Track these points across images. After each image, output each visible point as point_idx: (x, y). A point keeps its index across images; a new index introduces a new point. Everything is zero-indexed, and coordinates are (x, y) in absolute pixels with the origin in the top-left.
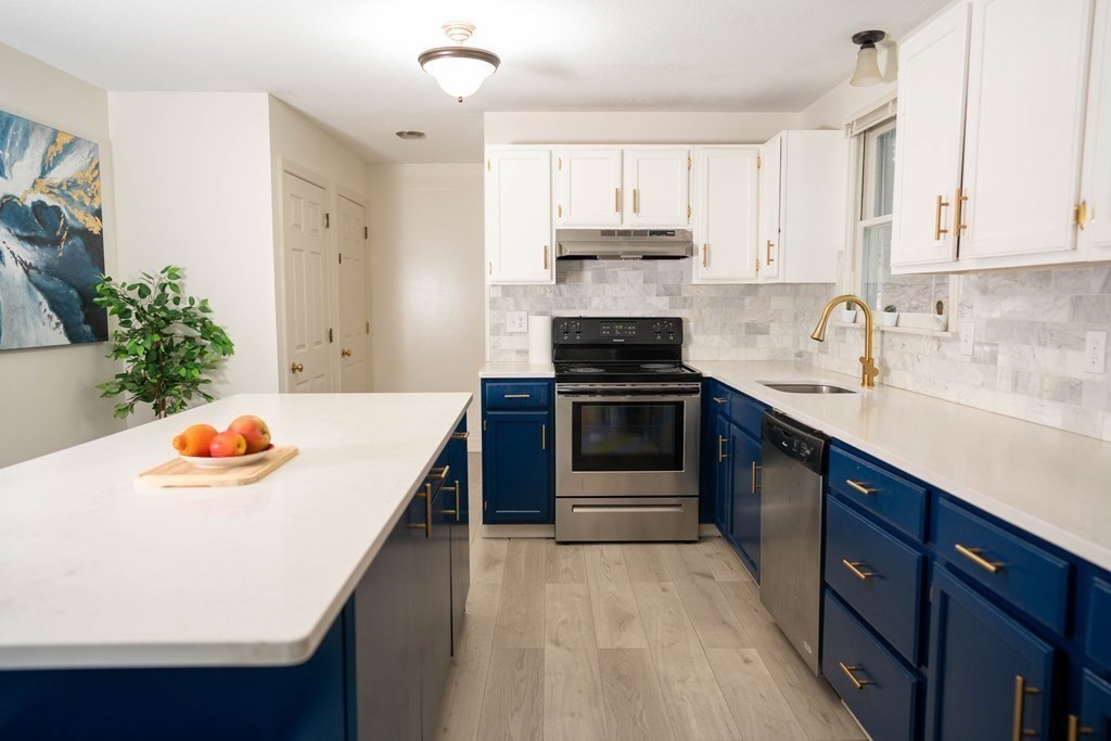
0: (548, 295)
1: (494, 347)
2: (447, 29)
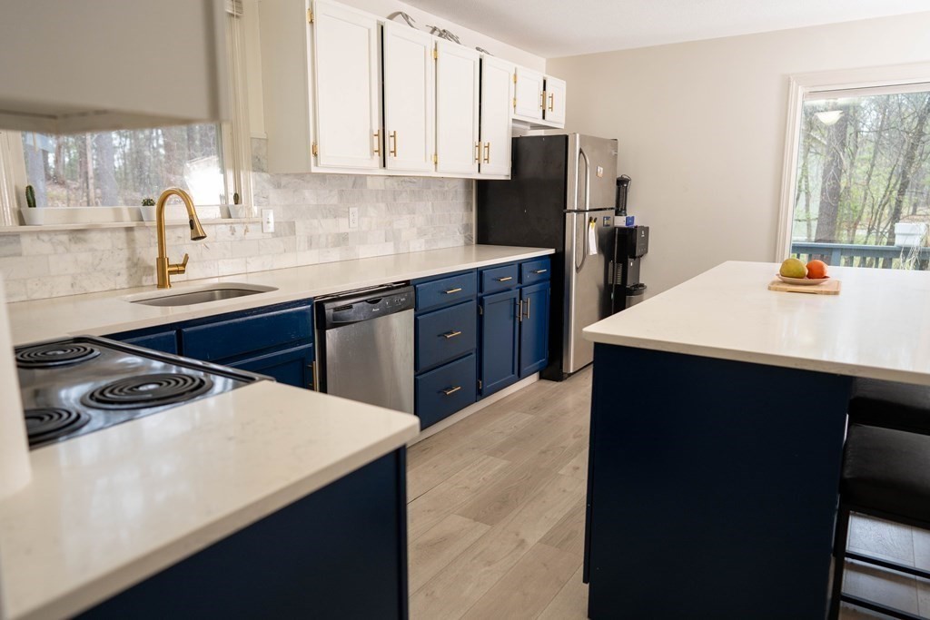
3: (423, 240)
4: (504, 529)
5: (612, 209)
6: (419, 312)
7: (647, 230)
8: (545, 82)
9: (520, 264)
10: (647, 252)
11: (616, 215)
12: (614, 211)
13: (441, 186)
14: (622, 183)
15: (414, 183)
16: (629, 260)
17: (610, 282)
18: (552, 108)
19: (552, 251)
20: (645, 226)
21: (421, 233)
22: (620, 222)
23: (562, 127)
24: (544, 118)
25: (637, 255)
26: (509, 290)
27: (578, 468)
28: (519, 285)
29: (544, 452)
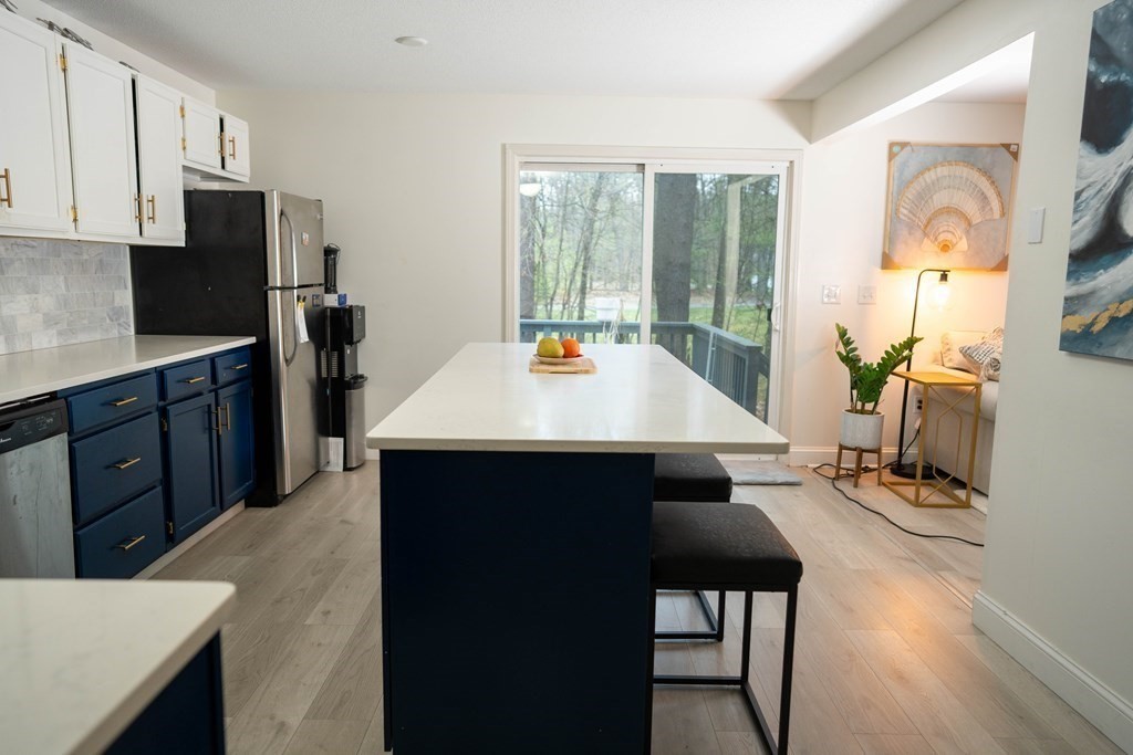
3: (55, 331)
4: (251, 716)
5: (320, 285)
6: (74, 437)
7: (362, 309)
8: (221, 121)
9: (213, 358)
10: (364, 336)
11: (326, 292)
12: (323, 288)
13: (76, 254)
14: (330, 253)
15: (33, 247)
16: (346, 346)
17: (324, 375)
18: (233, 155)
19: (252, 340)
20: (361, 305)
21: (50, 321)
22: (331, 301)
23: (247, 180)
24: (223, 167)
25: (355, 340)
26: (200, 394)
27: (329, 612)
28: (214, 387)
29: (278, 601)
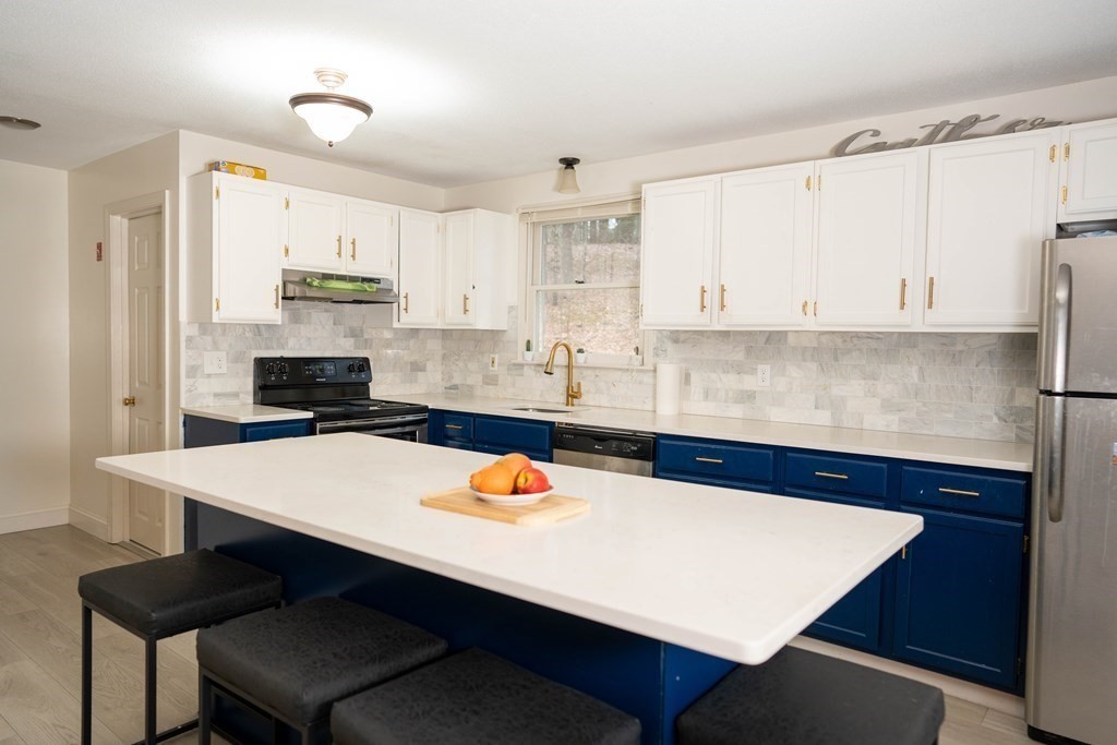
0: (247, 335)
1: (190, 391)
2: (320, 74)
3: (895, 418)
21: (891, 407)
